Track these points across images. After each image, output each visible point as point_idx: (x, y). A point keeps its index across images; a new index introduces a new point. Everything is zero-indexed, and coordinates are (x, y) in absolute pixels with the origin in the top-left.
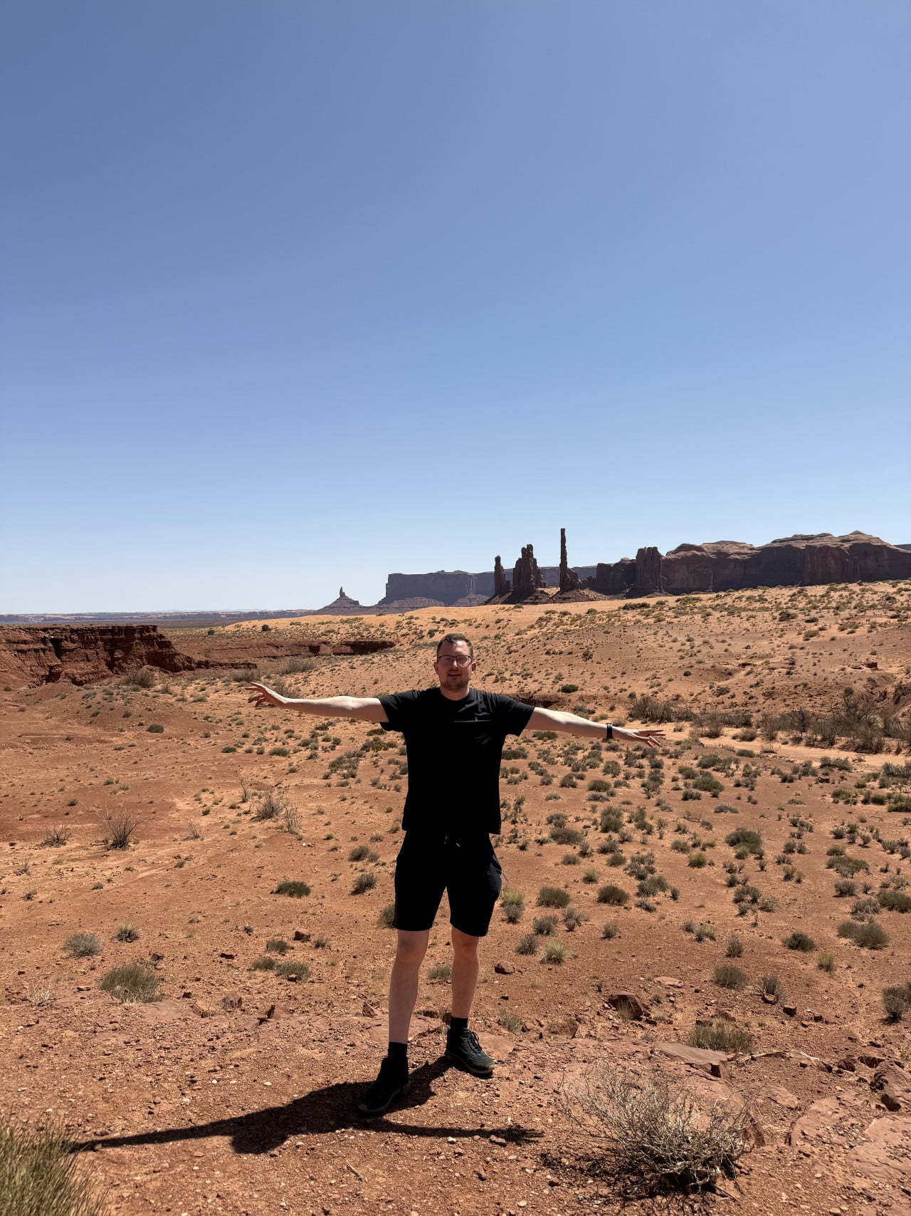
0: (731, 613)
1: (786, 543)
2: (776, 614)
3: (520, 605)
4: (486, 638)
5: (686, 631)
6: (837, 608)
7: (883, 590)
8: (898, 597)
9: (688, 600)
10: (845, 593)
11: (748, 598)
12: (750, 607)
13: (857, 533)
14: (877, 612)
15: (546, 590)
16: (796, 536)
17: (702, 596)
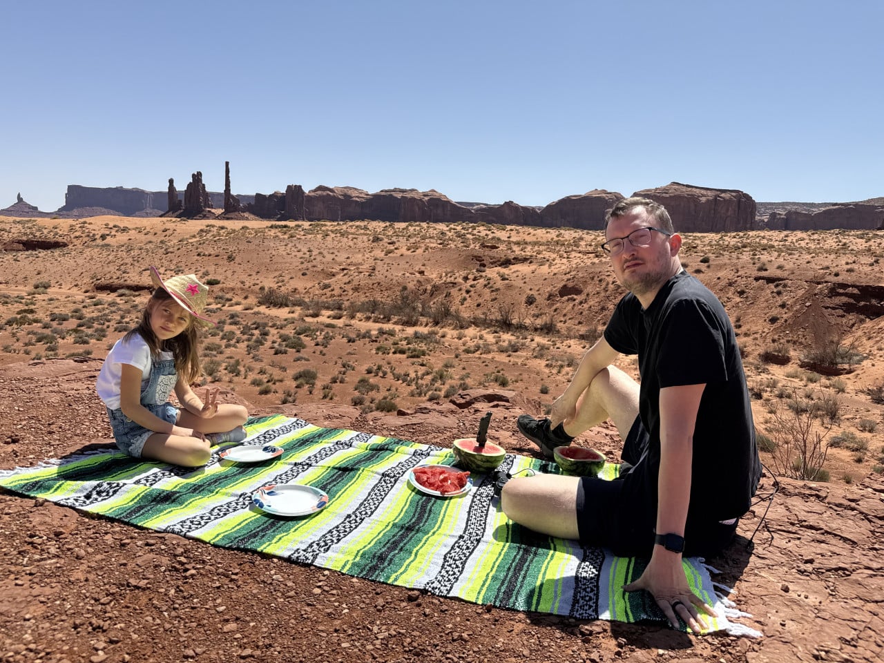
0: (342, 235)
1: (389, 193)
2: (371, 238)
3: (185, 218)
5: (309, 245)
6: (409, 236)
7: (441, 228)
8: (448, 233)
9: (318, 225)
10: (418, 228)
11: (357, 227)
12: (357, 233)
13: (433, 191)
14: (432, 240)
15: (213, 211)
16: (396, 189)
17: (329, 223)
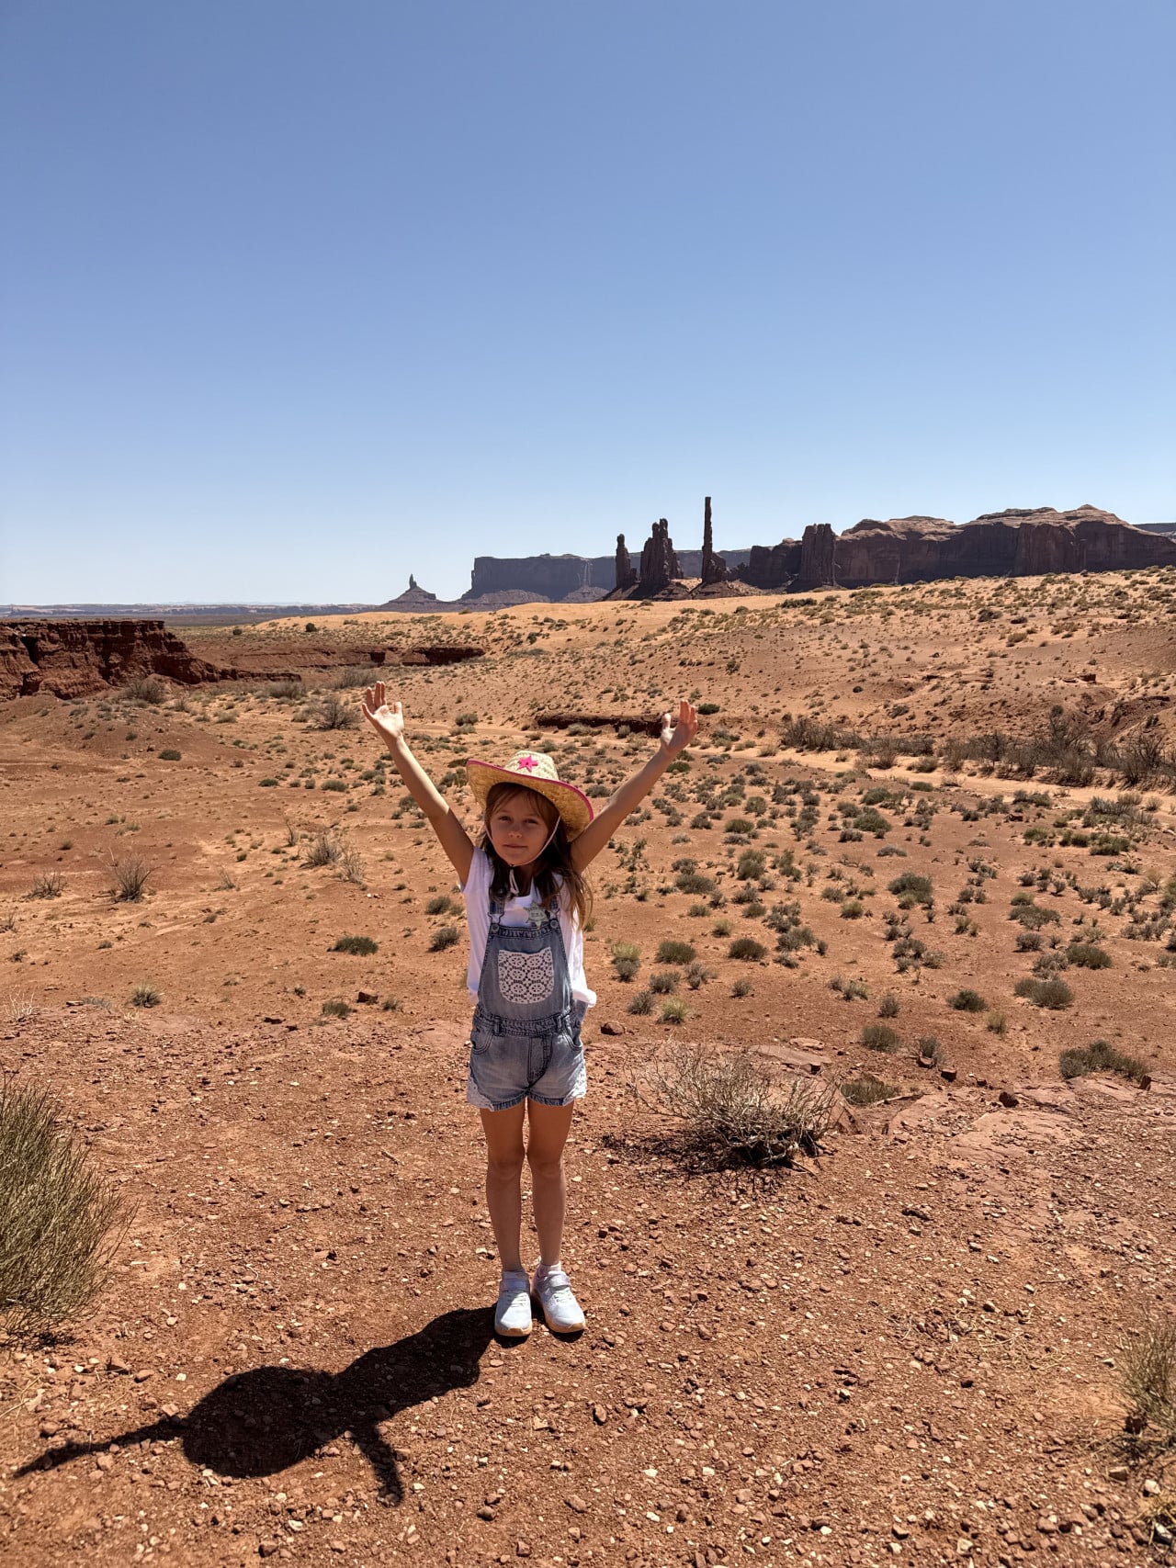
0: (919, 612)
1: (994, 520)
2: (976, 613)
3: (648, 601)
4: (603, 644)
5: (860, 634)
6: (1053, 605)
7: (1113, 583)
8: (1130, 592)
9: (865, 596)
10: (1065, 587)
11: (942, 593)
12: (944, 604)
13: (1088, 507)
14: (1102, 611)
15: (684, 582)
16: (1009, 510)
17: (884, 590)
